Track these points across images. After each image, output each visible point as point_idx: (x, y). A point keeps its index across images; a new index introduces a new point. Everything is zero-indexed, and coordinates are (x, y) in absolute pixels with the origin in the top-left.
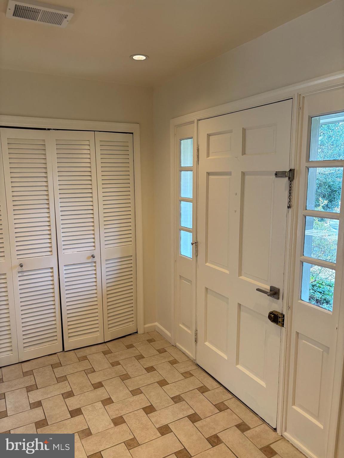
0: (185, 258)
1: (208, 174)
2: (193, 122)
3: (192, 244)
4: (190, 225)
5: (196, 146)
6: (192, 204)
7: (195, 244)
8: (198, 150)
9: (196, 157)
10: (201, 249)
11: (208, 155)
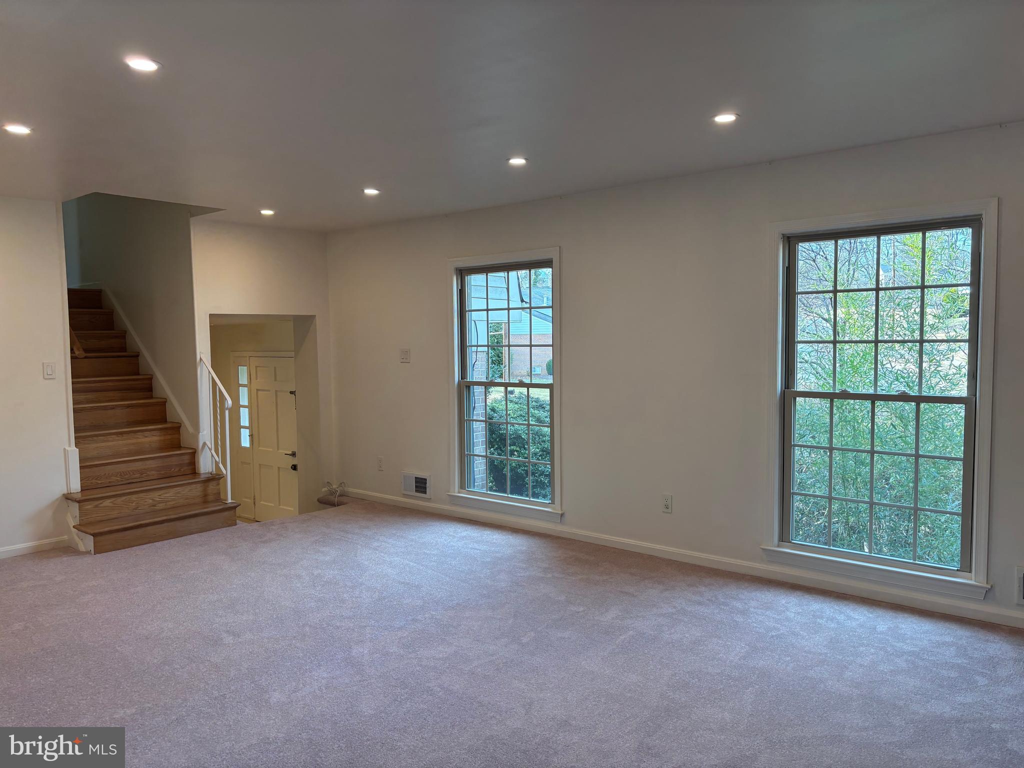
0: (245, 448)
1: (258, 390)
2: (246, 357)
3: (249, 436)
4: (247, 424)
5: (249, 374)
6: (247, 409)
7: (251, 436)
8: (250, 375)
9: (249, 380)
10: (256, 440)
11: (257, 379)
